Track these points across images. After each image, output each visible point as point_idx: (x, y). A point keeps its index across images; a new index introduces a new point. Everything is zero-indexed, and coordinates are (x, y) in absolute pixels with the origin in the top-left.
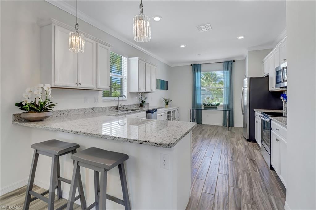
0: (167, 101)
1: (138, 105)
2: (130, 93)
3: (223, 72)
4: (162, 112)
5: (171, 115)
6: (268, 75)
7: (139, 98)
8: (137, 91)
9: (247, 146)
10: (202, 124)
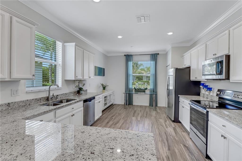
0: (104, 87)
1: (75, 92)
2: (65, 80)
3: (149, 62)
4: (100, 98)
5: (107, 98)
6: (190, 66)
7: (76, 86)
8: (74, 79)
9: (175, 128)
10: (133, 104)
